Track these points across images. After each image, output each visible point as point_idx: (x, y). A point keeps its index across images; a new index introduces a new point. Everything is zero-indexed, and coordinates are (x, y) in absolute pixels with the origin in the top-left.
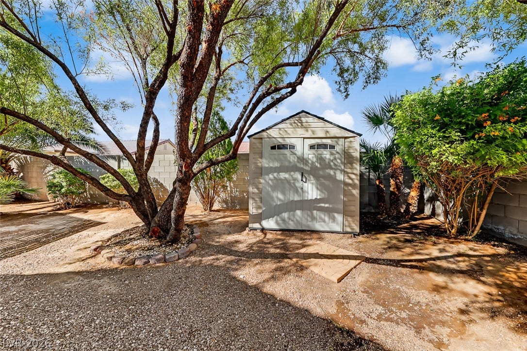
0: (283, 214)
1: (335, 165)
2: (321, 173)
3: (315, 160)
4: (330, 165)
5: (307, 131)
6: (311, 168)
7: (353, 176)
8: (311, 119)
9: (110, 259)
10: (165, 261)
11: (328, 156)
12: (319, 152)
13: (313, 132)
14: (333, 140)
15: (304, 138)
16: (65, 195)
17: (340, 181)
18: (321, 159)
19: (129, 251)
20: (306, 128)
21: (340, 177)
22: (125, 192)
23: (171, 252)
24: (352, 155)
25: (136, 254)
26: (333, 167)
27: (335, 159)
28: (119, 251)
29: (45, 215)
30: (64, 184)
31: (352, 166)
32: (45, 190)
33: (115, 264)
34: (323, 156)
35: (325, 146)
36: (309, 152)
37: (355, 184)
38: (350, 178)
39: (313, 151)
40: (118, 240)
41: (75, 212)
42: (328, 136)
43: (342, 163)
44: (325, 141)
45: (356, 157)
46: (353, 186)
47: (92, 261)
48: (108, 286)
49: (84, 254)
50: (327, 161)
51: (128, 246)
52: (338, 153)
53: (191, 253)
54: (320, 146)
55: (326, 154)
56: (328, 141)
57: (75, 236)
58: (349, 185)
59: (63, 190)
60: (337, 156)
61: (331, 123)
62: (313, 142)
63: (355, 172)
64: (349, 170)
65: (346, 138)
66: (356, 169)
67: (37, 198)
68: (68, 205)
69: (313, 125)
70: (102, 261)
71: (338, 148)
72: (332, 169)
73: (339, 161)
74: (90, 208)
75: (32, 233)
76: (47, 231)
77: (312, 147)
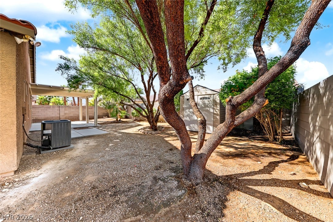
0: (191, 125)
1: (210, 106)
2: (204, 109)
3: (202, 104)
4: (208, 106)
5: (199, 92)
6: (201, 107)
7: (217, 110)
8: (200, 88)
9: (141, 132)
10: (151, 134)
11: (207, 102)
12: (204, 101)
13: (201, 93)
14: (209, 95)
15: (198, 95)
16: (135, 116)
17: (212, 112)
18: (204, 104)
19: (145, 131)
20: (198, 92)
21: (212, 110)
22: (146, 115)
23: (153, 132)
24: (216, 102)
25: (146, 131)
26: (209, 107)
27: (210, 103)
28: (143, 131)
29: (131, 122)
30: (135, 113)
31: (217, 106)
32: (131, 115)
33: (141, 133)
34: (205, 102)
35: (206, 98)
36: (200, 101)
37: (218, 114)
38: (216, 111)
39: (201, 100)
40: (144, 129)
41: (137, 122)
42: (207, 94)
43: (212, 105)
44: (206, 96)
45: (218, 103)
46: (217, 115)
47: (138, 132)
48: (139, 136)
49: (137, 131)
50: (207, 104)
51: (145, 130)
52: (211, 101)
53: (159, 133)
54: (204, 98)
55: (206, 101)
56: (207, 96)
57: (136, 127)
58: (215, 114)
59: (135, 115)
60: (211, 102)
61: (208, 89)
62: (201, 97)
63: (218, 109)
64: (215, 108)
65: (214, 94)
66: (218, 107)
67: (130, 117)
68: (136, 120)
69: (201, 90)
70: (139, 132)
71: (211, 99)
72: (208, 107)
73: (211, 104)
74: (141, 121)
75: (128, 126)
76: (131, 126)
77: (201, 99)
